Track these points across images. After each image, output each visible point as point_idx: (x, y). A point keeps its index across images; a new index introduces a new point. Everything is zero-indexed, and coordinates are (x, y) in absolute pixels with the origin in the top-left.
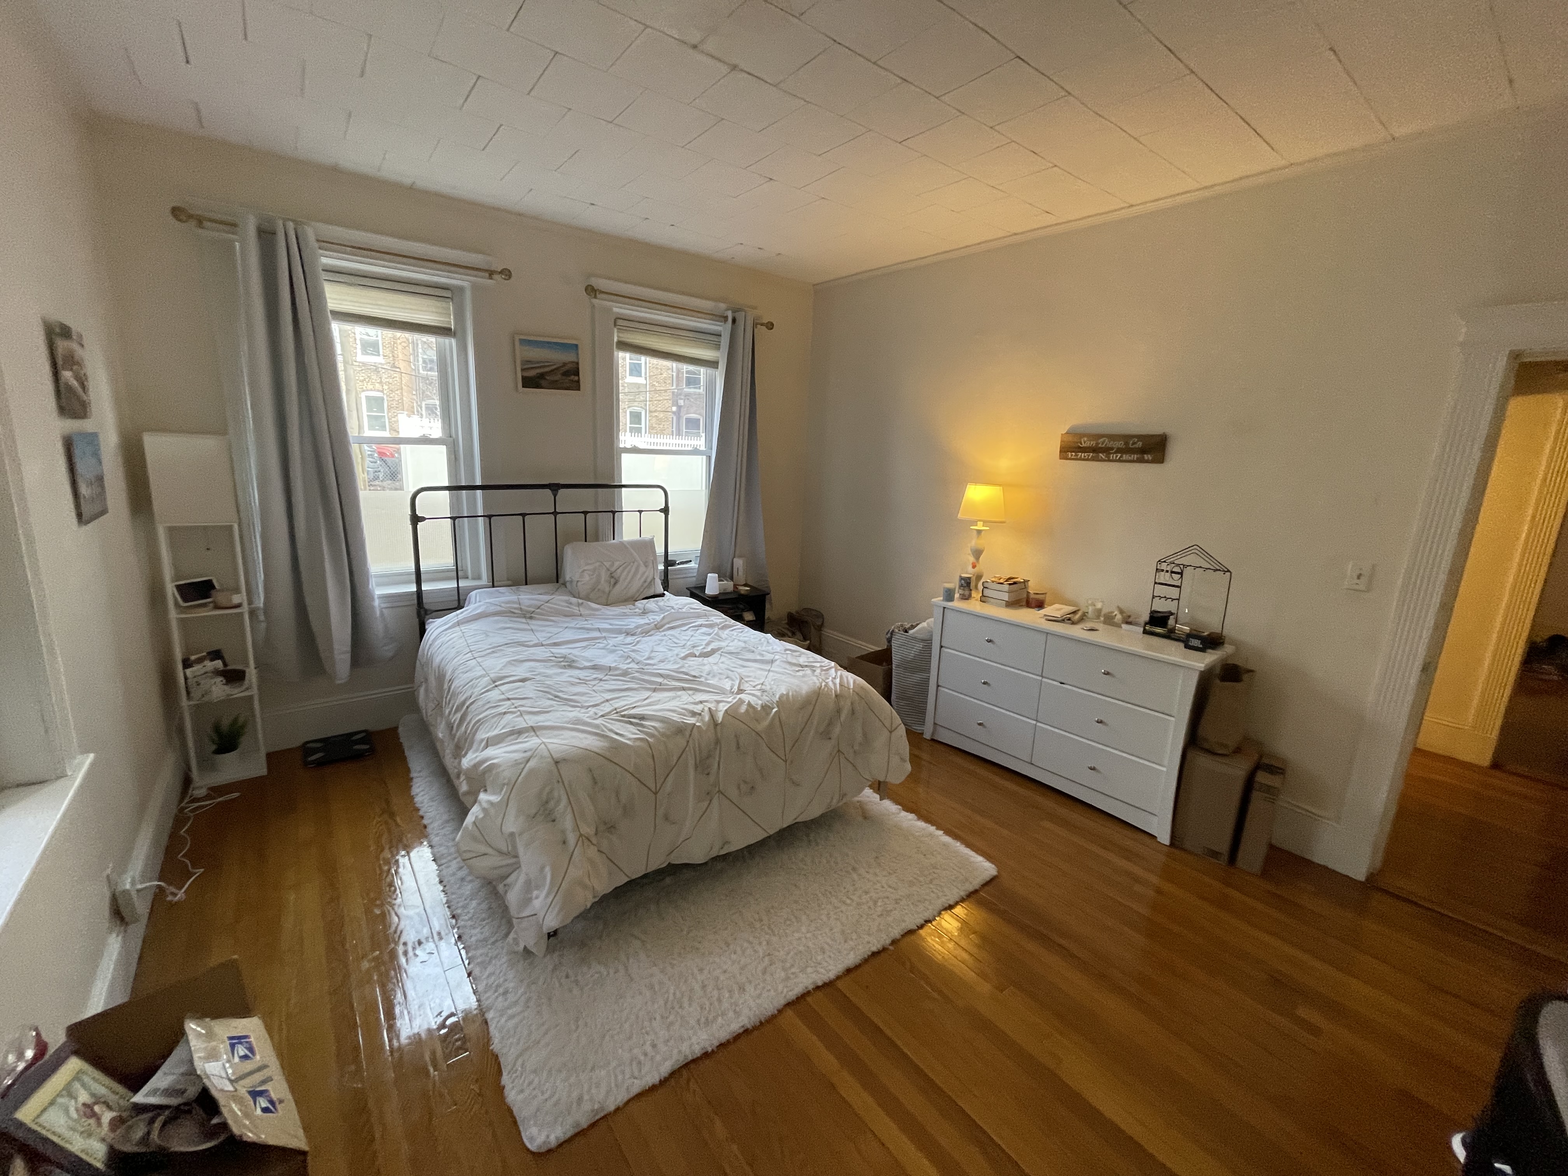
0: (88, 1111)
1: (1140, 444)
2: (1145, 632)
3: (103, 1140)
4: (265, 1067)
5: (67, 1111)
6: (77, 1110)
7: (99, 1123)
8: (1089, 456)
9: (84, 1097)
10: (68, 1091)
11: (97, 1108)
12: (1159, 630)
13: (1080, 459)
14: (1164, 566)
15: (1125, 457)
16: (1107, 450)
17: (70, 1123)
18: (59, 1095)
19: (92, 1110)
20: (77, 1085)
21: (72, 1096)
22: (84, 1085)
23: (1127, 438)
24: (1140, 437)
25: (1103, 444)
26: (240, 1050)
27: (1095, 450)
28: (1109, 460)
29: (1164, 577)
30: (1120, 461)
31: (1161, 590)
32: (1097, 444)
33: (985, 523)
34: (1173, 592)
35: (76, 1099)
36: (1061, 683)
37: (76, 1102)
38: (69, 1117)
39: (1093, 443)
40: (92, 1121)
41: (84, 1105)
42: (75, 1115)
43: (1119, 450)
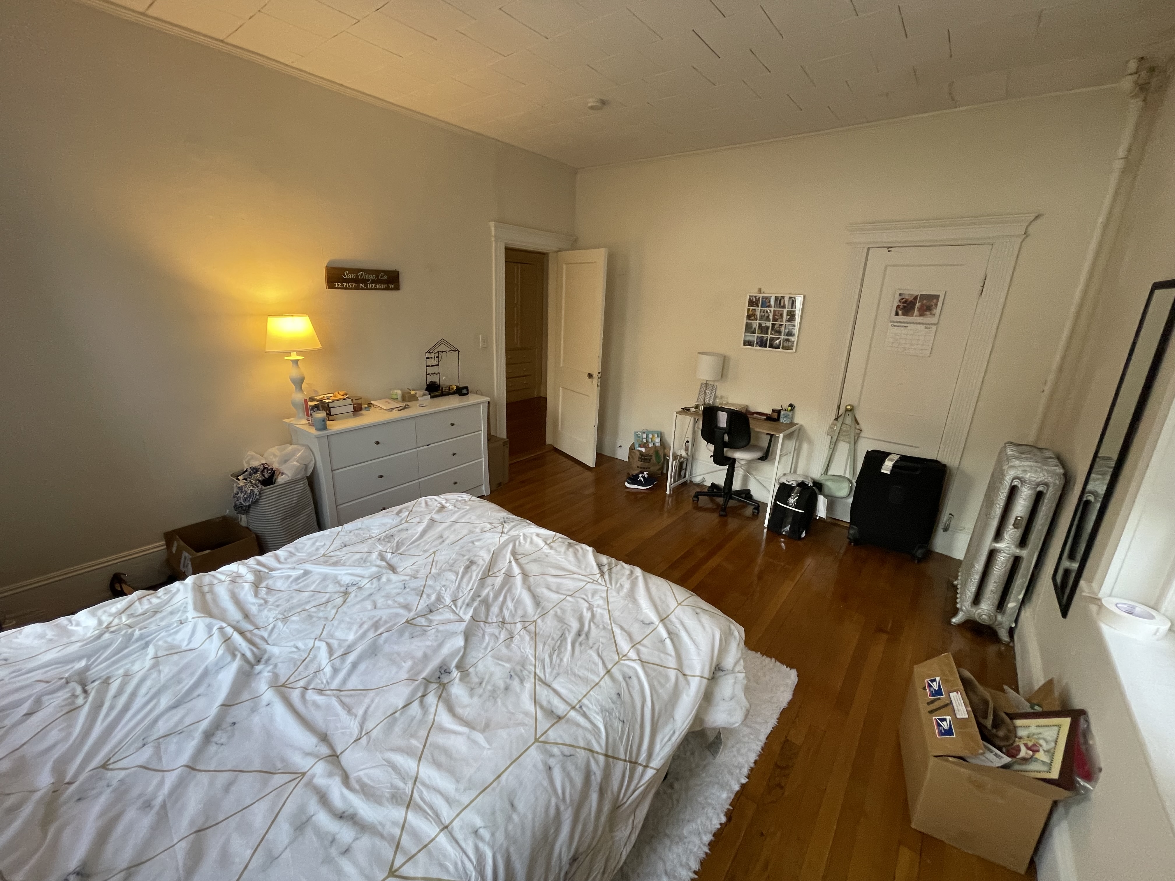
0: (1035, 748)
1: (386, 277)
2: (432, 397)
3: (1020, 738)
4: (931, 712)
5: (1047, 742)
6: (1041, 746)
7: (1026, 745)
8: (352, 285)
9: (1041, 756)
10: (1051, 753)
11: (1031, 753)
12: (437, 393)
13: (346, 288)
14: (428, 355)
15: (378, 286)
16: (365, 281)
17: (1041, 736)
18: (1055, 748)
19: (1033, 751)
20: (1047, 761)
21: (1047, 751)
22: (1044, 763)
23: (377, 272)
24: (386, 272)
25: (361, 277)
26: (946, 725)
27: (356, 281)
28: (367, 289)
29: (430, 362)
30: (375, 289)
31: (430, 370)
32: (357, 276)
33: (299, 353)
34: (435, 370)
35: (1045, 751)
36: (428, 445)
37: (1043, 750)
38: (1045, 739)
39: (354, 276)
40: (1030, 744)
41: (1038, 751)
42: (1042, 742)
43: (373, 282)
